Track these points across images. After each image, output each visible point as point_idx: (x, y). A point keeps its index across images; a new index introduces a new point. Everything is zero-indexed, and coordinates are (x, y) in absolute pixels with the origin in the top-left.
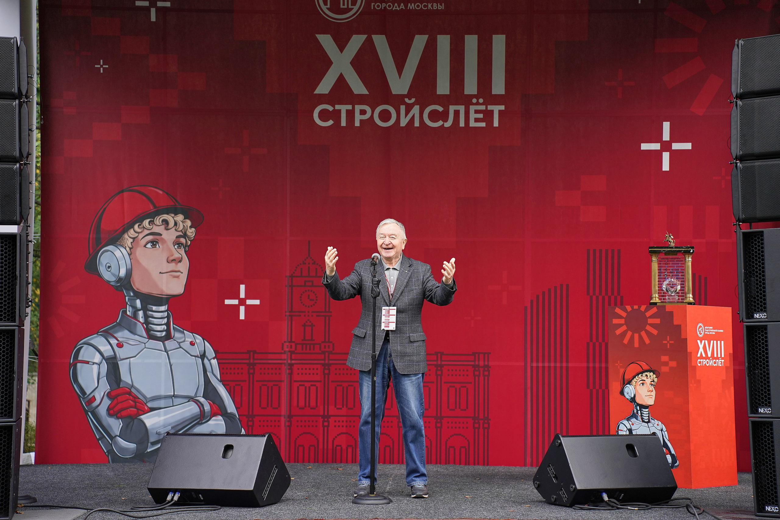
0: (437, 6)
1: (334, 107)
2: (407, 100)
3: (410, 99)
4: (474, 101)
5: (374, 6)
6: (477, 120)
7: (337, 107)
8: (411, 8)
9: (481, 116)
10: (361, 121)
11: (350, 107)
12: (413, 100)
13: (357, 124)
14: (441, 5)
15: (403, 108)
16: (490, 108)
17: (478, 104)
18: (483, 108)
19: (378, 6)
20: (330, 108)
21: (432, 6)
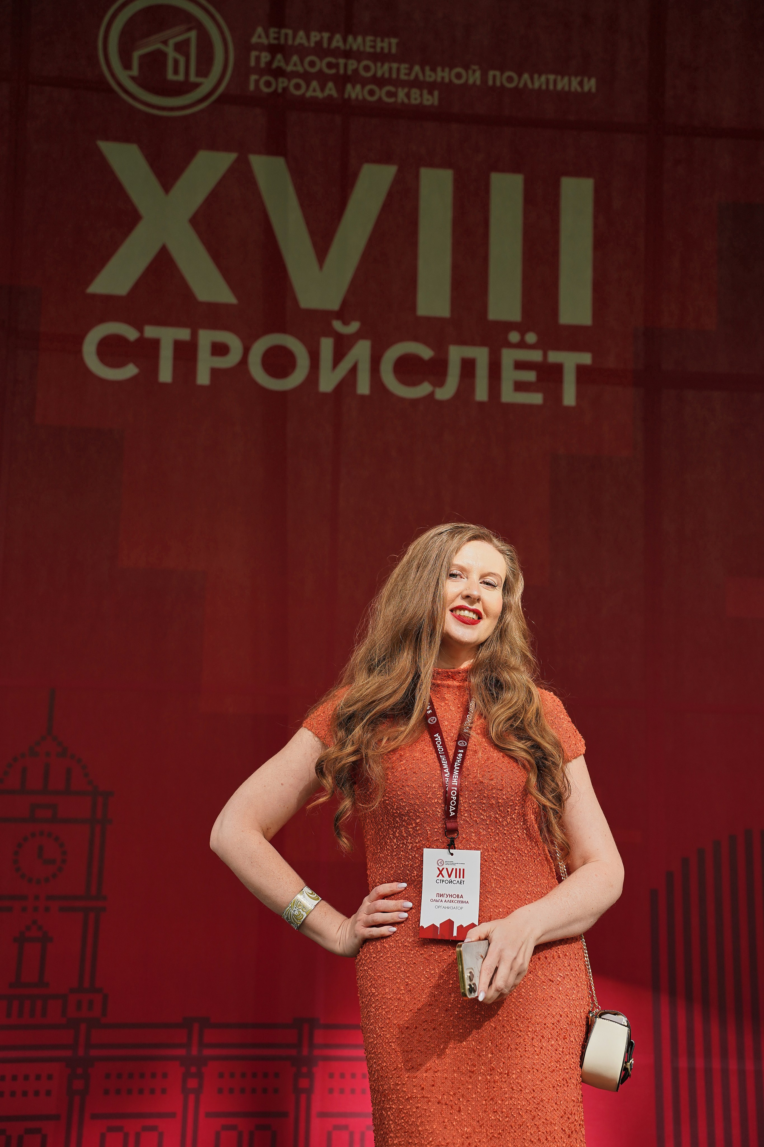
0: (421, 95)
1: (141, 331)
2: (337, 325)
3: (346, 323)
4: (514, 337)
5: (257, 82)
6: (520, 386)
7: (151, 332)
8: (353, 96)
9: (530, 376)
10: (215, 372)
11: (184, 334)
12: (354, 327)
13: (203, 378)
14: (431, 93)
15: (327, 345)
16: (554, 357)
17: (522, 345)
18: (536, 356)
19: (268, 84)
20: (131, 334)
21: (408, 95)
